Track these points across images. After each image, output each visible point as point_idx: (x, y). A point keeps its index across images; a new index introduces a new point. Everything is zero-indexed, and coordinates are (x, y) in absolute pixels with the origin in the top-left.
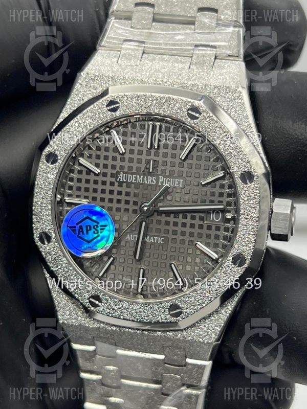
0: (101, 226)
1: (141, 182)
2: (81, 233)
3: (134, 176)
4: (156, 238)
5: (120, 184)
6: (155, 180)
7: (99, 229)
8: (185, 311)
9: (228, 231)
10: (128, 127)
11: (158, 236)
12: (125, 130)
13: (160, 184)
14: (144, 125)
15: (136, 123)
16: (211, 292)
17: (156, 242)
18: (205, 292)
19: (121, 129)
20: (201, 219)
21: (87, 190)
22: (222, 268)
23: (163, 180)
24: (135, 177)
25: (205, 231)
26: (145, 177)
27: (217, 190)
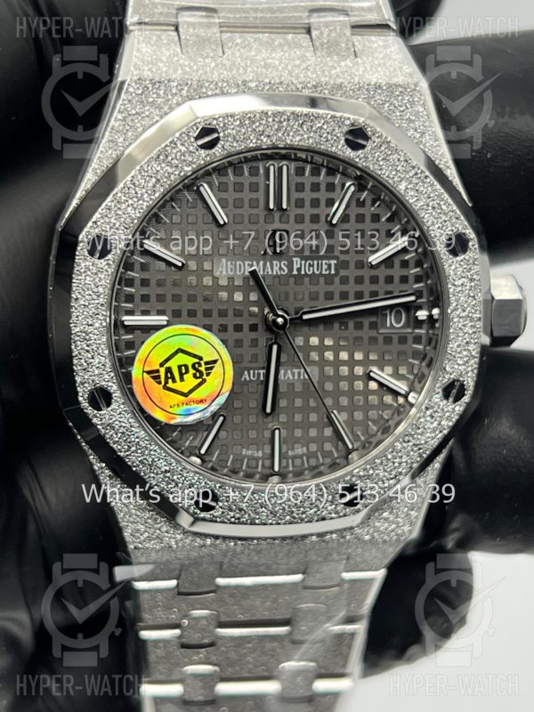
0: (206, 363)
1: (262, 273)
2: (170, 381)
3: (246, 263)
6: (287, 266)
7: (202, 369)
9: (420, 343)
10: (227, 175)
12: (224, 179)
13: (295, 272)
14: (258, 168)
15: (240, 165)
17: (296, 377)
19: (215, 179)
20: (373, 326)
21: (161, 298)
23: (301, 264)
24: (249, 264)
25: (380, 347)
26: (268, 264)
27: (397, 272)
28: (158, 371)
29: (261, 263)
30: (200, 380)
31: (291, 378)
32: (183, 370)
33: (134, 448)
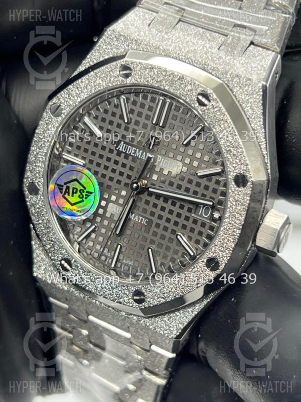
0: (87, 192)
1: (139, 157)
2: (67, 194)
3: (134, 148)
4: (141, 218)
5: (119, 153)
6: (154, 158)
7: (84, 194)
8: (149, 300)
9: (212, 231)
10: (139, 97)
11: (143, 217)
12: (136, 99)
13: (157, 163)
15: (148, 94)
16: (178, 289)
18: (172, 286)
19: (132, 97)
20: (190, 210)
21: (86, 150)
22: (194, 267)
23: (161, 160)
24: (134, 150)
25: (190, 224)
26: (144, 153)
27: (212, 185)
28: (62, 186)
29: (141, 151)
30: (81, 200)
31: (137, 220)
32: (75, 191)
33: (40, 222)
